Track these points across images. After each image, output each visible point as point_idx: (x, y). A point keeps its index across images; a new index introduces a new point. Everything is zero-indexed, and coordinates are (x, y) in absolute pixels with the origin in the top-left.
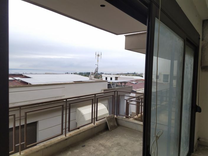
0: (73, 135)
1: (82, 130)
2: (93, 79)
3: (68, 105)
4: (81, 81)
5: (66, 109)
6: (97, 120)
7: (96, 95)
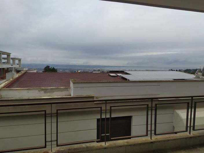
0: (160, 140)
1: (172, 137)
2: (201, 77)
3: (154, 105)
4: (184, 79)
5: (152, 110)
6: (194, 130)
7: (194, 98)
